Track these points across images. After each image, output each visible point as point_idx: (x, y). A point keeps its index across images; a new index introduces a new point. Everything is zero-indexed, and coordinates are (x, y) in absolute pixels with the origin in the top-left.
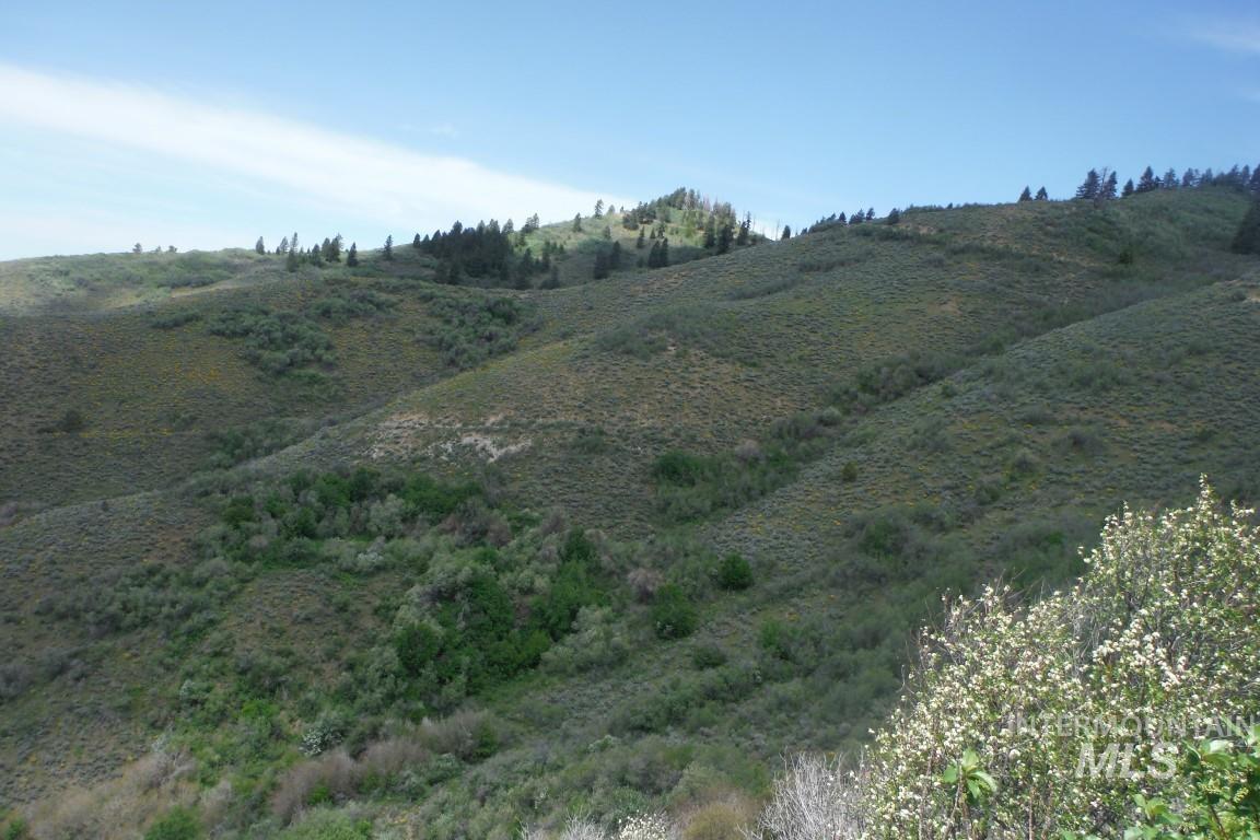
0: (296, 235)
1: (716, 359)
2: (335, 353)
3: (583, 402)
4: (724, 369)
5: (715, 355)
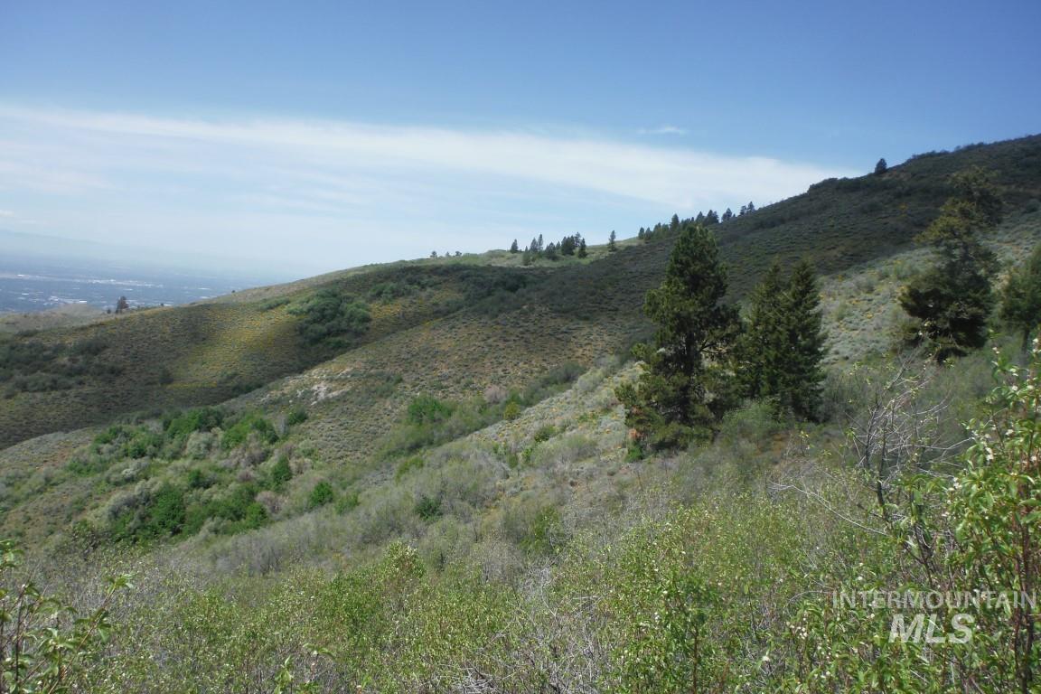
0: (541, 236)
1: (554, 315)
2: (368, 325)
3: (413, 356)
4: (552, 323)
5: (556, 311)
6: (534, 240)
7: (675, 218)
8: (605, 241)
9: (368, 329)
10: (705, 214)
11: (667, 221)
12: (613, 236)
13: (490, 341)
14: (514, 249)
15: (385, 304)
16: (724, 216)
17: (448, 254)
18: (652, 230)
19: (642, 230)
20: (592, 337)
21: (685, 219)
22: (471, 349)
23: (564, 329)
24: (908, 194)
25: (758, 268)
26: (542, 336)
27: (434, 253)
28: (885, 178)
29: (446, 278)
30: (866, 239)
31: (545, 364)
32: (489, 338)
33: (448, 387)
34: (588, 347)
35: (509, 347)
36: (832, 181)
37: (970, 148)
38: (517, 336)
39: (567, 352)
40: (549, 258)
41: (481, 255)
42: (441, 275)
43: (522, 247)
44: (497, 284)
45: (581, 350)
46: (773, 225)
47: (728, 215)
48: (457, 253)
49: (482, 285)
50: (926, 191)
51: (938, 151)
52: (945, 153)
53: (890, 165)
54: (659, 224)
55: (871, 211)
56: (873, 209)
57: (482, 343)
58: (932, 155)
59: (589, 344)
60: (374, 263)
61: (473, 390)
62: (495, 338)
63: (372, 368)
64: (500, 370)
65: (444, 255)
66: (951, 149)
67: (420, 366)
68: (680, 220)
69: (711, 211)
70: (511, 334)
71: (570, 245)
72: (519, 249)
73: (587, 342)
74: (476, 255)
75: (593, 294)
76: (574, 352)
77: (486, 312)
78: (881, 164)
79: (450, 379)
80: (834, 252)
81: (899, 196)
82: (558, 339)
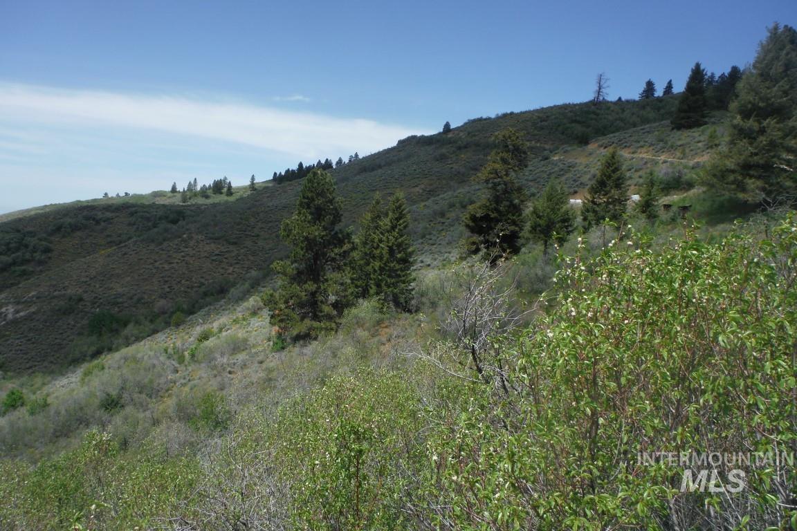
0: (195, 179)
1: (208, 241)
2: (50, 255)
3: (91, 279)
4: (207, 248)
5: (211, 238)
6: (190, 183)
7: (301, 165)
8: (247, 183)
9: (50, 258)
10: (323, 162)
11: (295, 167)
12: (253, 178)
13: (157, 264)
14: (174, 190)
15: (64, 237)
16: (337, 163)
17: (118, 195)
18: (283, 174)
19: (275, 174)
20: (239, 258)
21: (308, 166)
22: (141, 272)
23: (217, 252)
24: (466, 147)
25: (363, 202)
26: (199, 258)
27: (106, 194)
28: (450, 135)
29: (117, 214)
30: (439, 179)
31: (203, 280)
32: (156, 261)
33: (122, 303)
34: (237, 266)
35: (173, 268)
36: (414, 137)
37: (505, 115)
38: (179, 259)
39: (221, 270)
40: (203, 197)
41: (146, 195)
42: (113, 212)
43: (180, 188)
44: (160, 219)
45: (231, 268)
46: (373, 169)
47: (340, 162)
48: (126, 194)
49: (148, 219)
50: (477, 145)
51: (484, 117)
52: (489, 119)
53: (453, 126)
54: (289, 169)
55: (442, 159)
56: (442, 158)
57: (151, 266)
58: (480, 120)
59: (237, 263)
60: (53, 203)
61: (144, 304)
62: (161, 262)
63: (55, 291)
64: (166, 287)
65: (114, 196)
66: (493, 116)
67: (98, 286)
68: (304, 167)
69: (327, 159)
70: (175, 258)
71: (219, 187)
72: (178, 190)
73: (235, 261)
74: (142, 195)
75: (238, 224)
76: (226, 270)
77: (153, 241)
78: (447, 125)
79: (124, 297)
80: (417, 189)
81: (459, 148)
82: (213, 260)
